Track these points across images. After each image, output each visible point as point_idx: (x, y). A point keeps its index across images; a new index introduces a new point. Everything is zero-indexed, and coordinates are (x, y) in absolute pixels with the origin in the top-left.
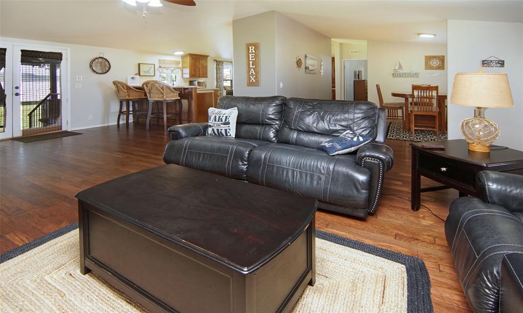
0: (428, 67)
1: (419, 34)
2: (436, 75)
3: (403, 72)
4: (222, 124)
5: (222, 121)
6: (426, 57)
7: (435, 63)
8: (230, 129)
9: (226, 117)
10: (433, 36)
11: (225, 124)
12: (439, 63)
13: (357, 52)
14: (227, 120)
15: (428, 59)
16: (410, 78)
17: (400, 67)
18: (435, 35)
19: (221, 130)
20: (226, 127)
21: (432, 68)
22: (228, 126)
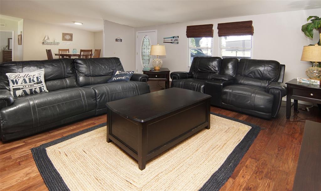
0: (64, 39)
1: (74, 22)
2: (68, 44)
3: (50, 41)
4: (35, 84)
5: (33, 81)
6: (63, 33)
7: (68, 37)
8: (43, 86)
9: (37, 78)
10: (81, 24)
11: (37, 83)
12: (70, 37)
13: (4, 25)
14: (39, 80)
15: (64, 35)
16: (54, 45)
17: (48, 38)
18: (82, 24)
19: (35, 89)
20: (40, 85)
21: (66, 40)
22: (41, 84)
